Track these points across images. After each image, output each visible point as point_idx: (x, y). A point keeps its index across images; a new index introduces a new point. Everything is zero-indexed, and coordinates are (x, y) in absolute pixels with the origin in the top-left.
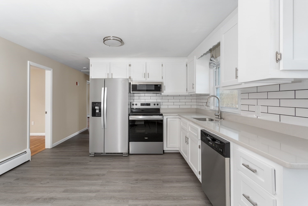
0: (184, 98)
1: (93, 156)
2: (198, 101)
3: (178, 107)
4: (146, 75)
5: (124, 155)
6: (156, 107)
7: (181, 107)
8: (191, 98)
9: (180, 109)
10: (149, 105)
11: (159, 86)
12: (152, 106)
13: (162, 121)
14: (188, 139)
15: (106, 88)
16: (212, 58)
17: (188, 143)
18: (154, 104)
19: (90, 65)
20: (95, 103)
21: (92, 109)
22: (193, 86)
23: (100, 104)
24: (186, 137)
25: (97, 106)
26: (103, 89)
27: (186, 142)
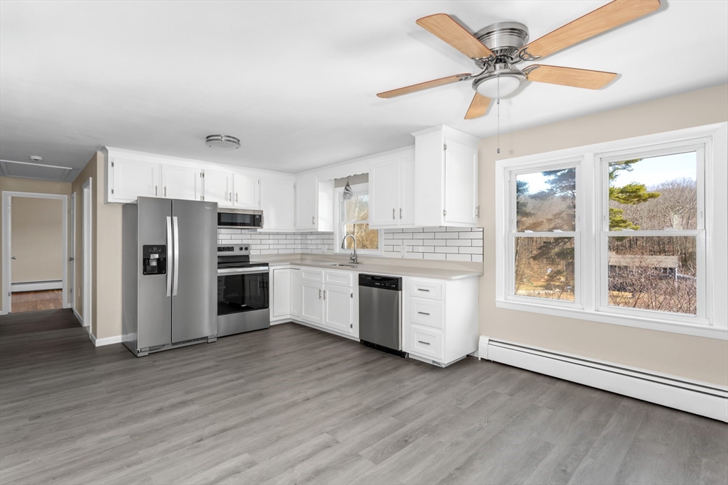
0: (284, 237)
1: (147, 353)
2: (304, 242)
3: (275, 252)
4: (232, 196)
5: (209, 341)
6: (243, 253)
7: (281, 252)
8: (294, 237)
9: (278, 255)
10: (231, 249)
11: (257, 217)
12: (236, 252)
13: (267, 274)
14: (325, 292)
15: (175, 219)
16: (347, 188)
17: (325, 298)
18: (241, 249)
19: (110, 164)
20: (152, 247)
21: (144, 260)
22: (314, 220)
23: (162, 249)
24: (320, 291)
25: (156, 253)
26: (169, 219)
27: (320, 297)
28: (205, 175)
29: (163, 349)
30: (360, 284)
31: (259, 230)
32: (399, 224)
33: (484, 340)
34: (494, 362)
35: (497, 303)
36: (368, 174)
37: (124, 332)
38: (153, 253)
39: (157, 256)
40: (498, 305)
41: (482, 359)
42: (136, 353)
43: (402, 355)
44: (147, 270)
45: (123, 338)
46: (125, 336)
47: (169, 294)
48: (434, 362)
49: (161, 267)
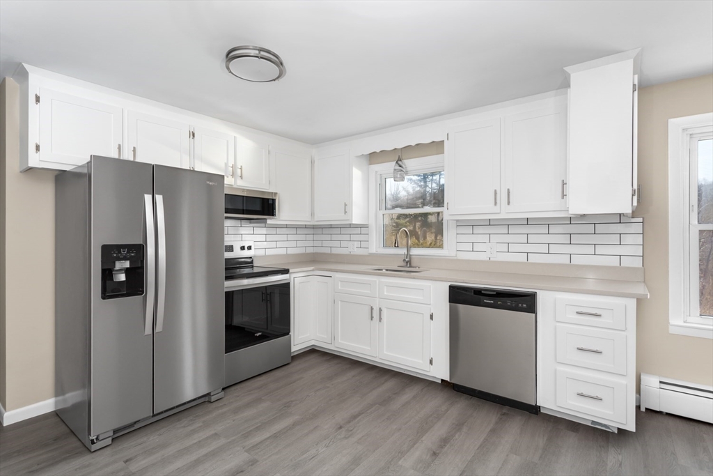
3: (283, 252)
4: (235, 171)
5: (213, 399)
6: (246, 253)
7: (290, 252)
8: (306, 231)
10: (229, 248)
11: (271, 202)
12: (237, 253)
13: (286, 286)
14: (380, 310)
15: (159, 198)
16: (399, 162)
17: (380, 319)
18: (243, 248)
19: (32, 99)
20: (119, 247)
21: (104, 271)
22: (346, 209)
23: (137, 252)
24: (372, 309)
25: (125, 259)
26: (148, 198)
27: (372, 318)
28: (196, 135)
29: (137, 426)
30: (450, 302)
31: (270, 221)
32: (505, 212)
33: (651, 382)
34: (667, 414)
35: (670, 327)
36: (442, 142)
37: (59, 390)
38: (120, 259)
39: (127, 264)
40: (672, 330)
41: (646, 409)
42: (88, 444)
43: (535, 410)
44: (110, 290)
45: (56, 403)
46: (60, 398)
47: (148, 330)
48: (593, 422)
49: (135, 284)
